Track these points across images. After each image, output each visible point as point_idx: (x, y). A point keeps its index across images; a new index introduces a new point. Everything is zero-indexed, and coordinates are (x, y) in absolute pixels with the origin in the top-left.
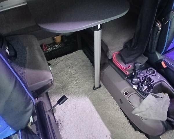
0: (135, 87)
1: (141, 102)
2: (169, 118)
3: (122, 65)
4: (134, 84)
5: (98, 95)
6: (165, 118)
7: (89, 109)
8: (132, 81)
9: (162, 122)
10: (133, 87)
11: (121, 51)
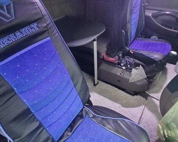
0: (124, 68)
1: (131, 74)
2: (147, 76)
3: (111, 59)
4: (122, 67)
5: (100, 88)
6: (146, 76)
7: (99, 98)
8: (121, 65)
9: (145, 79)
10: (123, 68)
11: (107, 51)
